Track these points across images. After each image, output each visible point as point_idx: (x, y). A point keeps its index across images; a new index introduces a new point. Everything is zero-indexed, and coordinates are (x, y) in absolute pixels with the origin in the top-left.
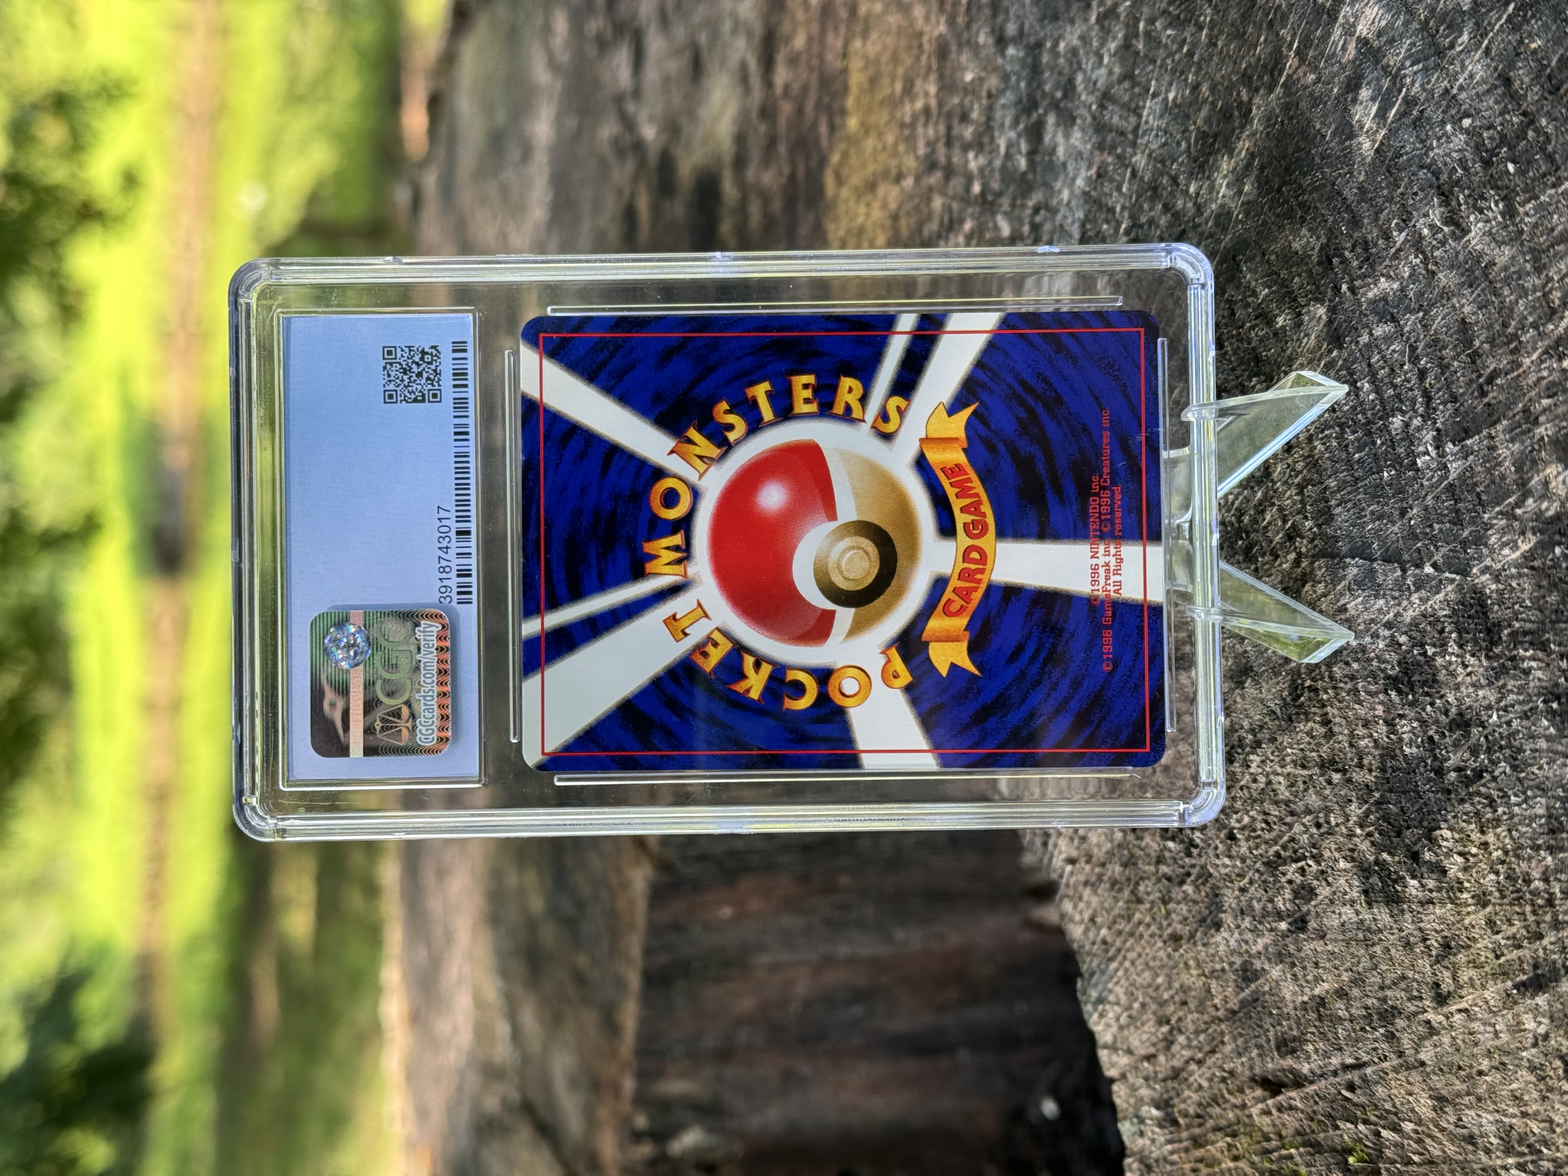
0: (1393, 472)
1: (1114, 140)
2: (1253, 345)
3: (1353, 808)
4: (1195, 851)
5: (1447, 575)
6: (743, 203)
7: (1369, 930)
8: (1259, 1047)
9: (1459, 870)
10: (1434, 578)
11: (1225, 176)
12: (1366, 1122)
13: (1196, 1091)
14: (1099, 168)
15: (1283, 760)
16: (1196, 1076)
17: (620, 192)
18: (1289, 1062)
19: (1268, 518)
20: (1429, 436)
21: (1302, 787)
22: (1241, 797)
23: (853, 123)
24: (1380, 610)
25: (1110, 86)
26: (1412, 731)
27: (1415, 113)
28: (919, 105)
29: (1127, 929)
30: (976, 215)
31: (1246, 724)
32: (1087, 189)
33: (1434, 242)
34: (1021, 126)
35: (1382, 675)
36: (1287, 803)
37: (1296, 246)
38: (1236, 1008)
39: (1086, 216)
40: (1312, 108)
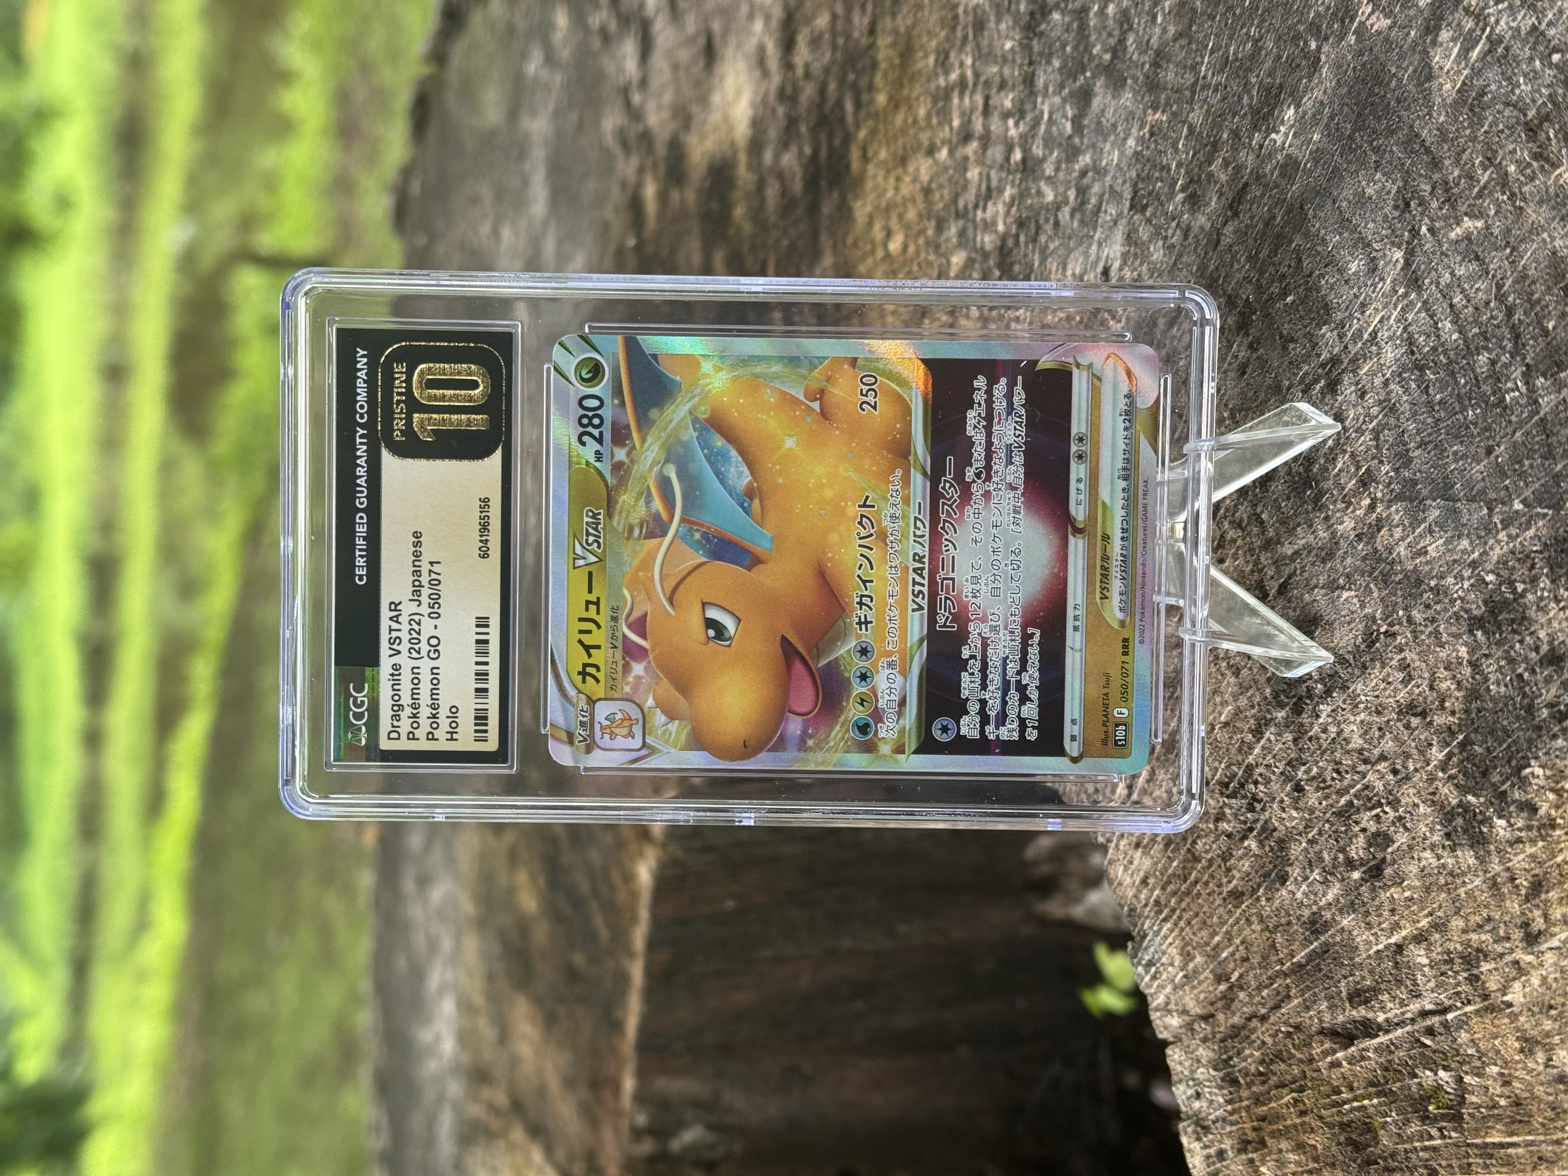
0: (1478, 411)
1: (1168, 98)
2: (1323, 292)
3: (1434, 749)
4: (1258, 807)
5: (1539, 510)
6: (761, 185)
7: (1451, 874)
8: (1329, 998)
9: (1550, 808)
10: (1525, 514)
11: (1292, 126)
12: (1446, 1068)
13: (1259, 1049)
14: (1152, 127)
15: (1356, 706)
16: (1259, 1033)
17: (624, 184)
18: (1361, 1012)
19: (1339, 466)
20: (1517, 372)
21: (1377, 734)
22: (1309, 749)
23: (881, 99)
24: (1464, 552)
25: (1163, 44)
26: (1500, 669)
27: (1499, 50)
28: (954, 76)
29: (1183, 888)
30: (1017, 182)
32: (1140, 148)
33: (1522, 178)
34: (1067, 91)
35: (1466, 616)
36: (1360, 751)
37: (1370, 191)
38: (1303, 961)
39: (1138, 175)
40: (1387, 52)
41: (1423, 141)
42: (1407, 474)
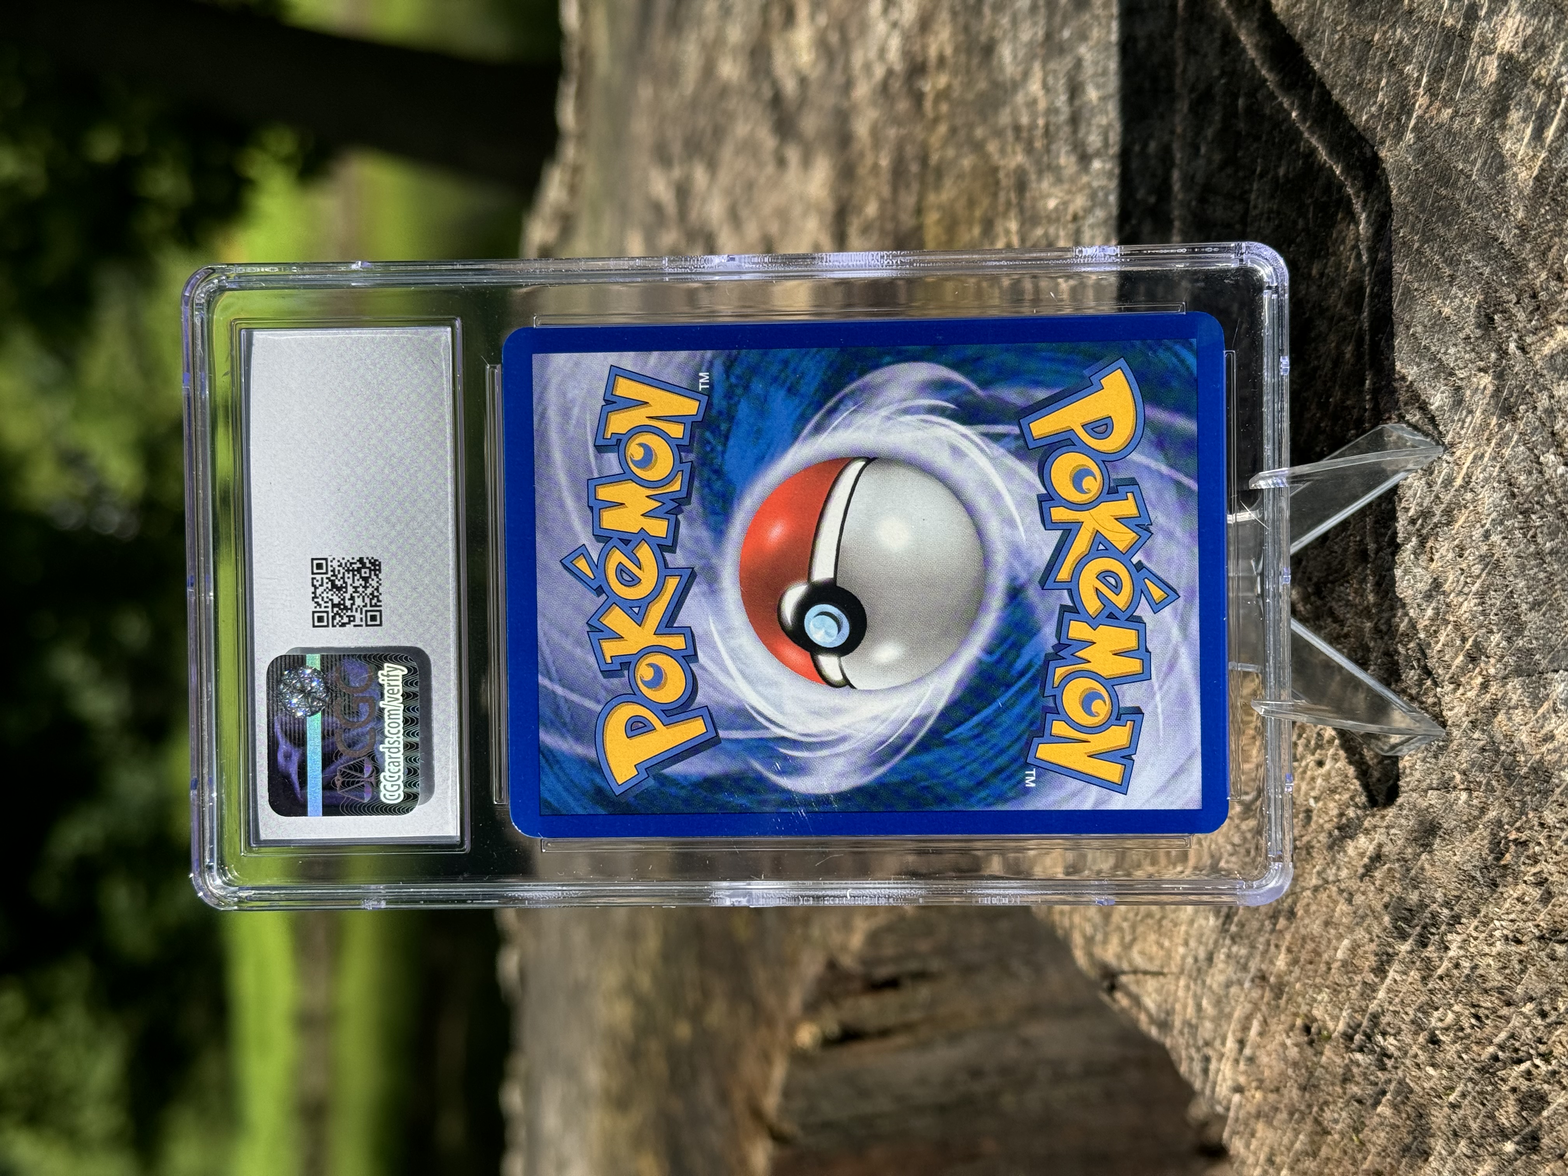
19: (1442, 638)
21: (1518, 967)
22: (1440, 989)
25: (1210, 177)
31: (1439, 895)
40: (1451, 146)
41: (1502, 243)
42: (1521, 643)
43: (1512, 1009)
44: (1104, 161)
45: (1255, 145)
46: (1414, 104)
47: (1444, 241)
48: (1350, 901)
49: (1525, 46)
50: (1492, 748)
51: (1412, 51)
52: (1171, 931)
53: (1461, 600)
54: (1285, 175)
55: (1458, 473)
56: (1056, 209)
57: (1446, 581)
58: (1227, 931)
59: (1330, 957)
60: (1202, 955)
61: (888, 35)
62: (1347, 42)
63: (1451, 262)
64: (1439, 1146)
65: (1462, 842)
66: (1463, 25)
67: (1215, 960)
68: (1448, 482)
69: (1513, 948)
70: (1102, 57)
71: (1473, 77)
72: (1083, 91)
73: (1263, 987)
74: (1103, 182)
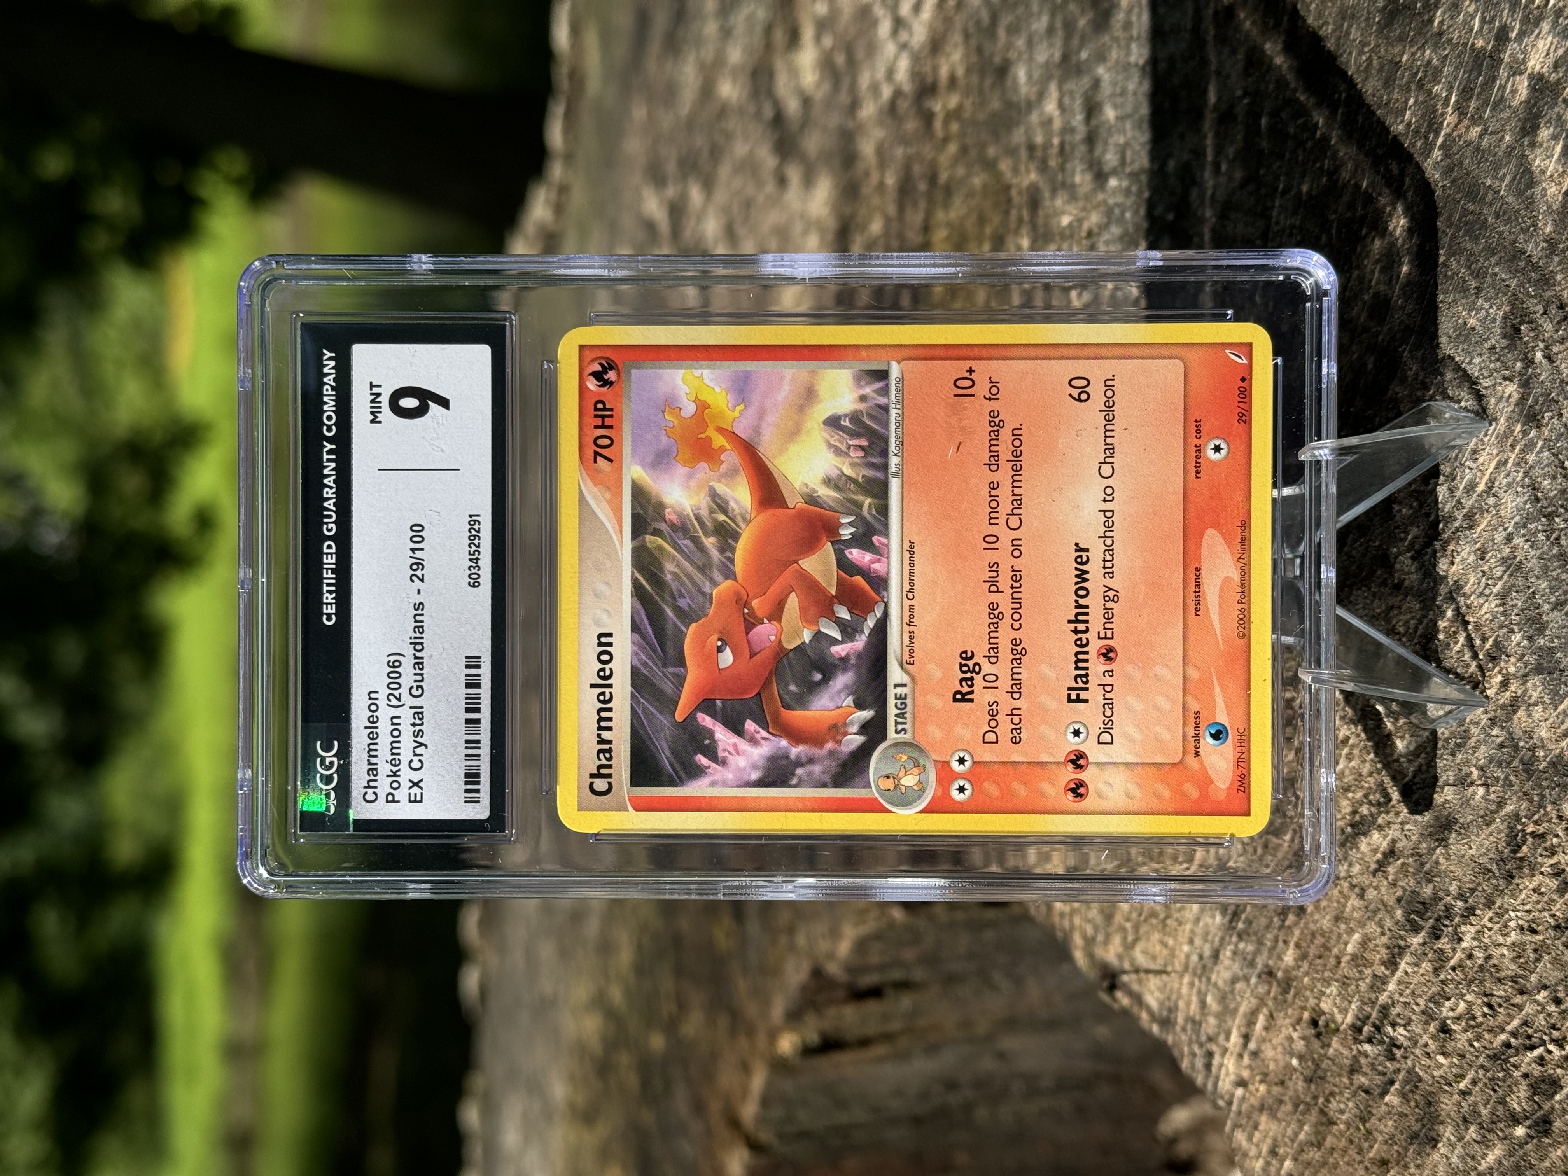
21: (1532, 956)
25: (1232, 194)
29: (1318, 1158)
40: (1479, 163)
41: (1529, 256)
42: (1542, 642)
43: (1525, 997)
44: (1120, 179)
45: (1278, 164)
46: (1442, 123)
47: (1471, 255)
48: (1361, 896)
49: (1556, 66)
50: (1511, 744)
51: (1441, 71)
52: (1176, 930)
53: (1481, 601)
54: (1308, 192)
55: (1481, 479)
56: (1070, 225)
57: (1466, 583)
58: (1234, 928)
59: (1340, 951)
60: (1207, 952)
61: (896, 58)
62: (1375, 62)
63: (1479, 274)
64: (1448, 1132)
65: (1478, 835)
66: (1494, 46)
67: (1221, 957)
68: (1471, 488)
69: (1529, 937)
70: (1120, 78)
71: (1502, 96)
72: (1101, 111)
73: (1270, 984)
74: (1120, 199)
